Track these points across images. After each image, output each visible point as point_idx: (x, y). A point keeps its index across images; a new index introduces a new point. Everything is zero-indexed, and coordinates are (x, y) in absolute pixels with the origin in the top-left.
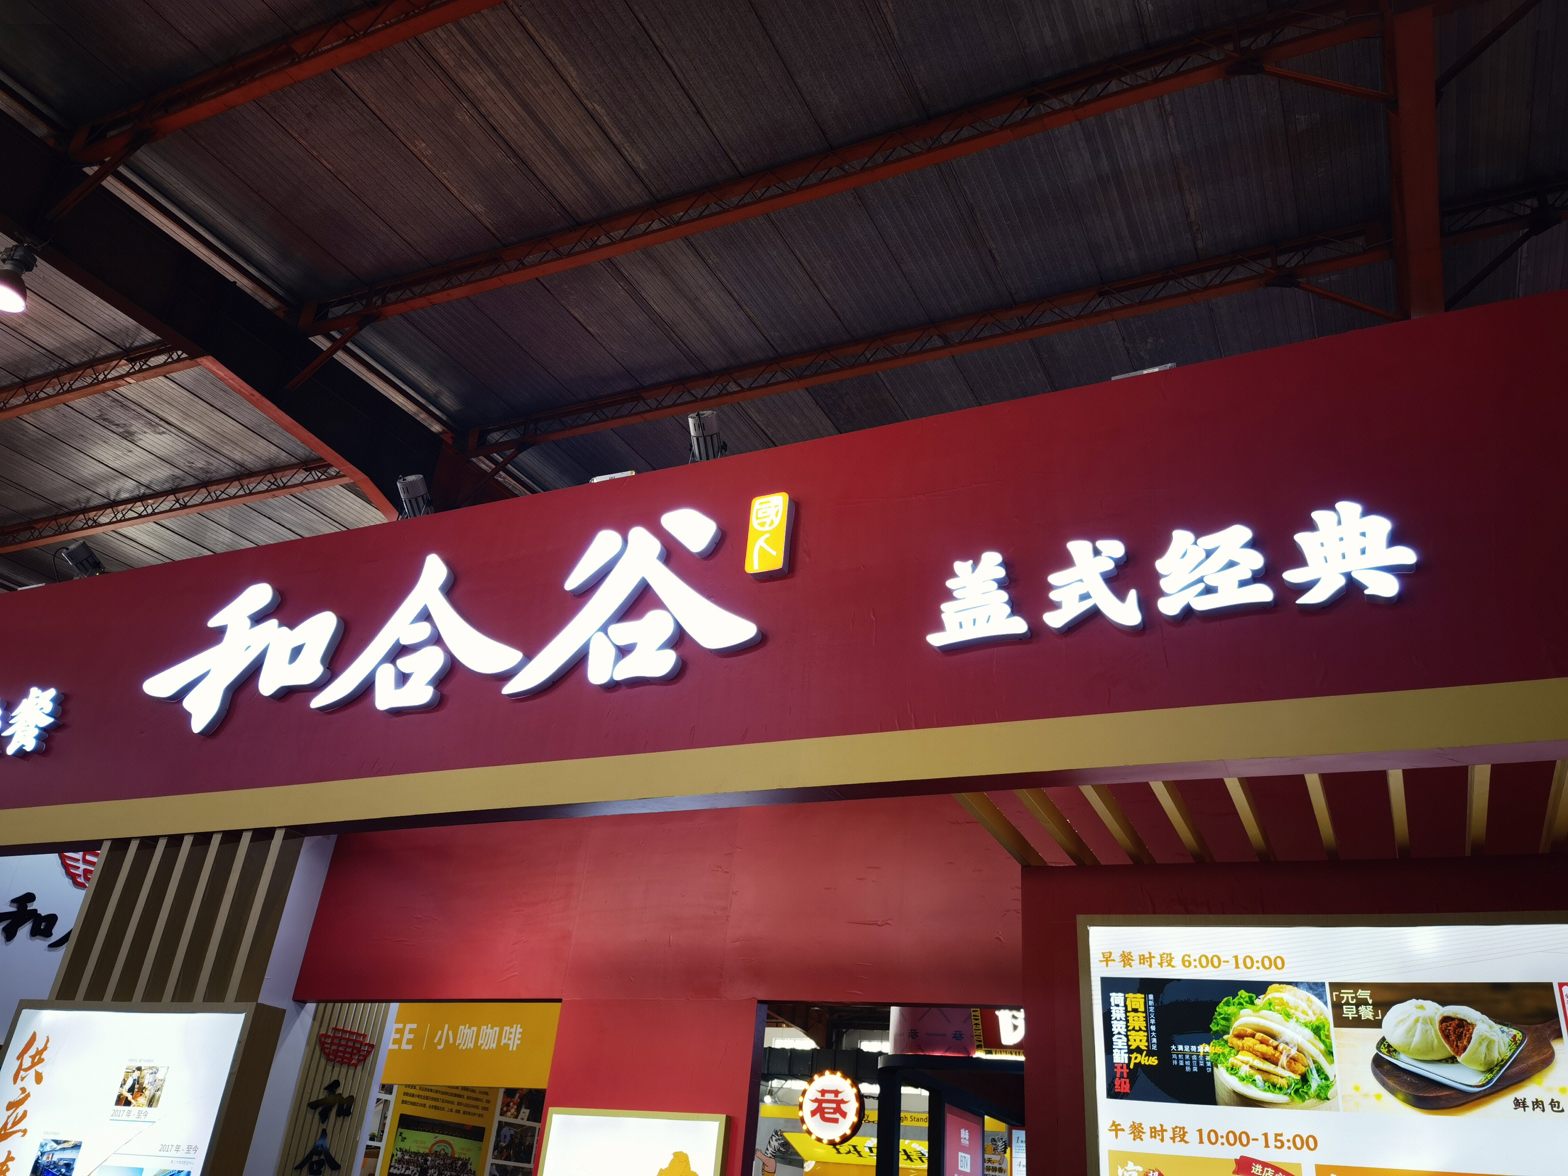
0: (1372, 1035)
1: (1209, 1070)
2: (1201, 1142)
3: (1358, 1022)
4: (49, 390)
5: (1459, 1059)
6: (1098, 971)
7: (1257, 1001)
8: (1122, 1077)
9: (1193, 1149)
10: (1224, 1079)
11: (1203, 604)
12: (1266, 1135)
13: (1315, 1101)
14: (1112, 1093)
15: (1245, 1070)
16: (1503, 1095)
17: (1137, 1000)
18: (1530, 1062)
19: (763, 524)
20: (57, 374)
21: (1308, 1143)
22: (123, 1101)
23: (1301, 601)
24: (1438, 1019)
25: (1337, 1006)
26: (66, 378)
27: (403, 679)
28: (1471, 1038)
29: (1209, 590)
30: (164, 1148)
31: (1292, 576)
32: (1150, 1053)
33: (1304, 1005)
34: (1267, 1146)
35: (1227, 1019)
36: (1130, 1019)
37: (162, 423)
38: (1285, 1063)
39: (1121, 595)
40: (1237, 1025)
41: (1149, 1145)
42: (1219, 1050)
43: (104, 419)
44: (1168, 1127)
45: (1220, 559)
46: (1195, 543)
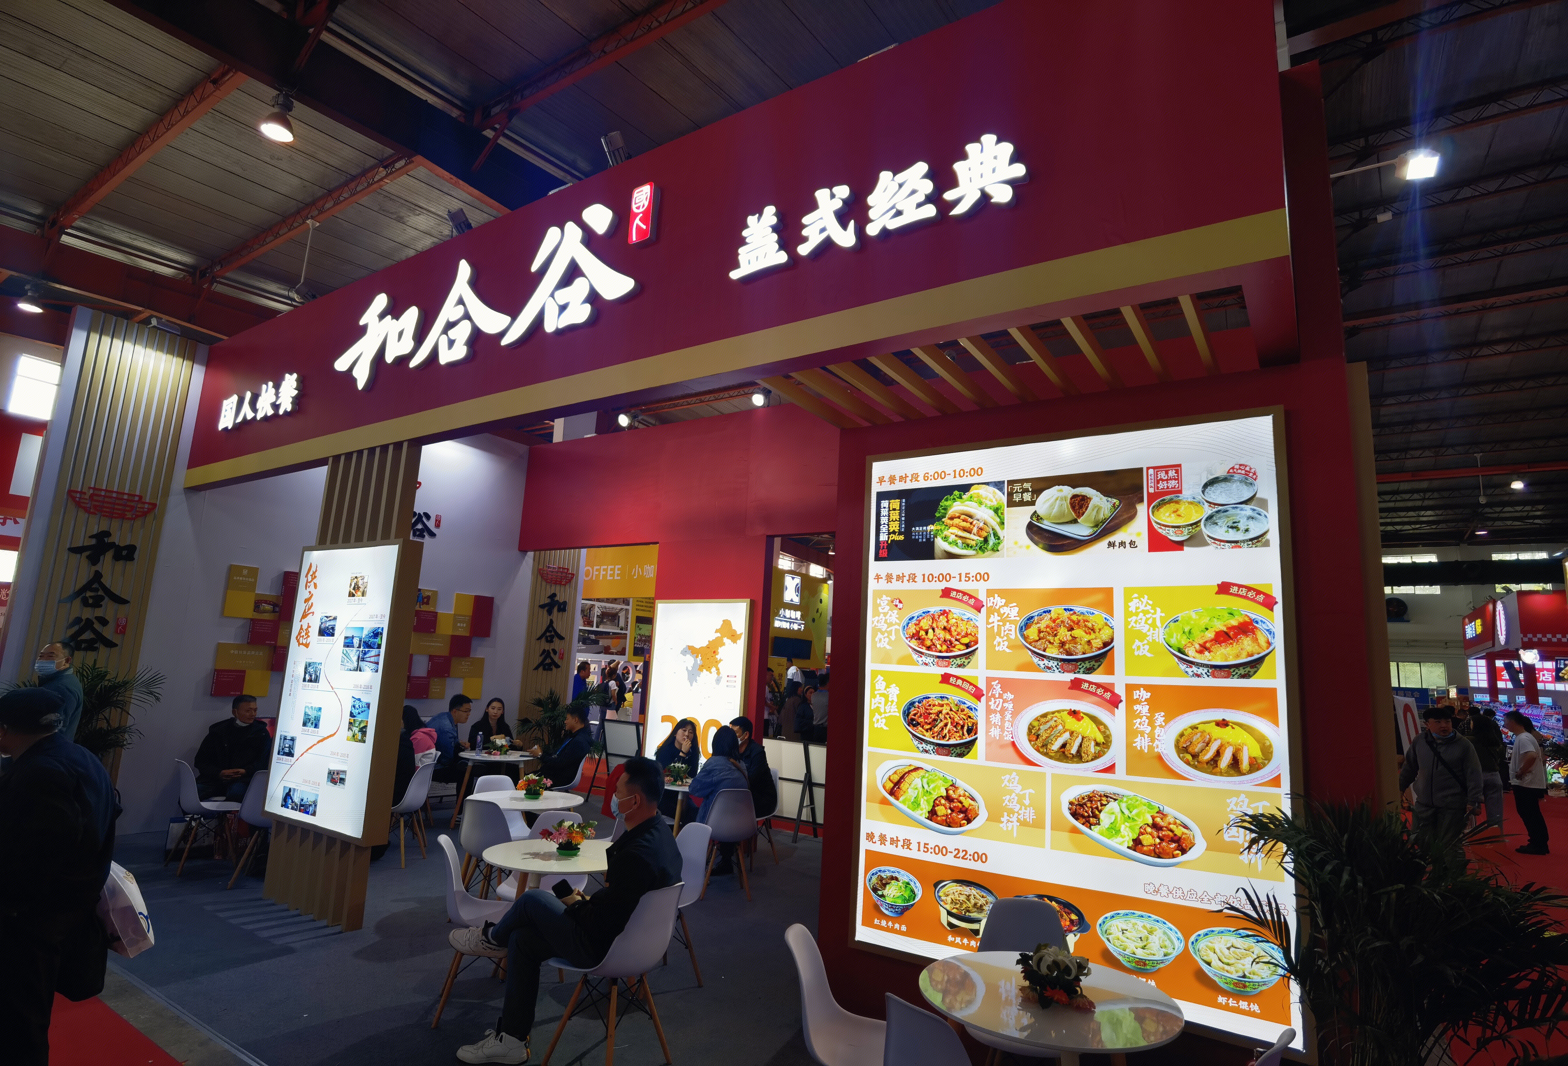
0: (1030, 510)
1: (932, 540)
2: (924, 581)
3: (1022, 503)
4: (345, 195)
5: (1079, 521)
6: (876, 488)
7: (964, 497)
8: (883, 548)
9: (919, 585)
10: (940, 544)
11: (894, 224)
12: (960, 574)
13: (990, 552)
14: (878, 558)
15: (952, 538)
16: (1102, 540)
17: (896, 504)
18: (1121, 519)
19: (638, 208)
20: (346, 184)
21: (984, 577)
22: (351, 595)
23: (952, 213)
24: (1070, 496)
25: (1010, 495)
26: (353, 185)
27: (451, 343)
28: (1088, 507)
29: (899, 213)
30: (371, 617)
31: (949, 196)
32: (900, 533)
33: (991, 496)
34: (960, 580)
35: (945, 509)
36: (891, 515)
37: (416, 208)
38: (975, 532)
39: (844, 226)
40: (950, 512)
41: (896, 585)
42: (939, 527)
43: (384, 210)
44: (906, 574)
45: (906, 190)
46: (893, 180)
